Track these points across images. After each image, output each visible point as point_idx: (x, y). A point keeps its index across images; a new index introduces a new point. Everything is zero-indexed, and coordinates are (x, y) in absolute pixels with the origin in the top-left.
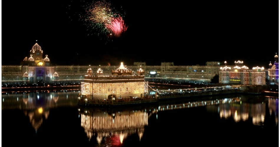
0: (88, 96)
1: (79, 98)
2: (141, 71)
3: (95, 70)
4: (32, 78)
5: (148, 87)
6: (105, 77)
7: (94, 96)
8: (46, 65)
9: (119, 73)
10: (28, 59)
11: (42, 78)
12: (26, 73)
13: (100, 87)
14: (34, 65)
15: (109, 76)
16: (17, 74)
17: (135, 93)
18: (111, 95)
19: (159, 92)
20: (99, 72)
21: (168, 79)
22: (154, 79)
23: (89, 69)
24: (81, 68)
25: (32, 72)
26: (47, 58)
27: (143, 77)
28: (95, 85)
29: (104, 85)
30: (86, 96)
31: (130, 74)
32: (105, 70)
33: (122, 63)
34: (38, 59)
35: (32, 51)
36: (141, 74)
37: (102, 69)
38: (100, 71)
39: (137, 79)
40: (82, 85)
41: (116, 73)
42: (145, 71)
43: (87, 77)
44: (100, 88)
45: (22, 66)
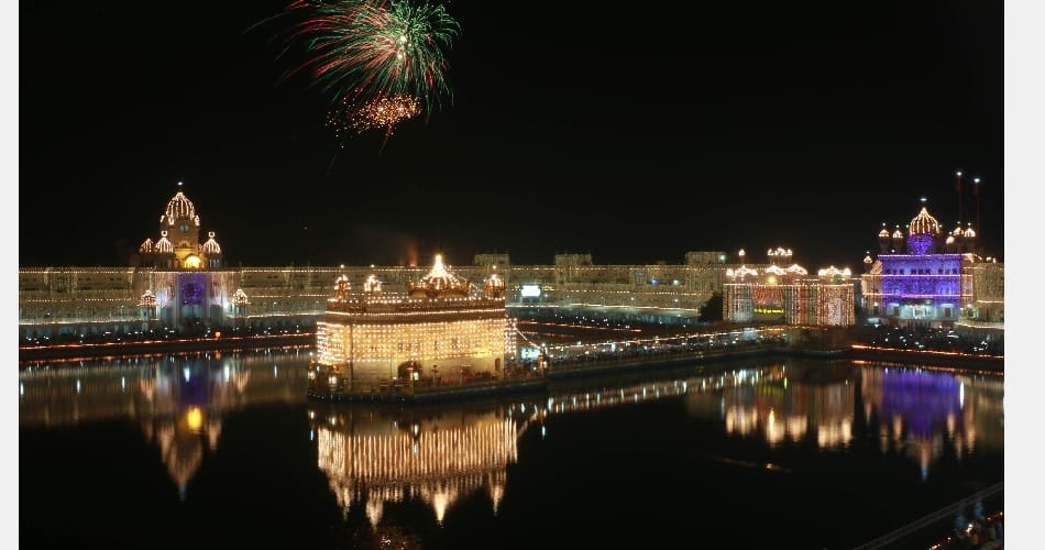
0: (338, 369)
1: (312, 375)
2: (496, 285)
3: (358, 281)
4: (168, 310)
5: (518, 336)
6: (389, 304)
7: (355, 368)
8: (209, 267)
9: (431, 292)
10: (153, 246)
11: (197, 310)
12: (149, 292)
13: (375, 336)
14: (173, 264)
15: (399, 301)
16: (120, 296)
17: (480, 356)
18: (407, 364)
19: (549, 350)
20: (369, 290)
21: (575, 309)
22: (535, 310)
23: (340, 279)
24: (315, 276)
25: (167, 290)
26: (211, 241)
27: (501, 305)
28: (359, 330)
29: (384, 331)
30: (331, 368)
31: (464, 293)
32: (387, 282)
33: (439, 258)
34: (184, 246)
35: (166, 219)
36: (497, 292)
37: (379, 277)
38: (373, 286)
39: (485, 310)
40: (319, 333)
41: (421, 290)
42: (507, 285)
43: (335, 303)
44: (375, 341)
45: (136, 272)
